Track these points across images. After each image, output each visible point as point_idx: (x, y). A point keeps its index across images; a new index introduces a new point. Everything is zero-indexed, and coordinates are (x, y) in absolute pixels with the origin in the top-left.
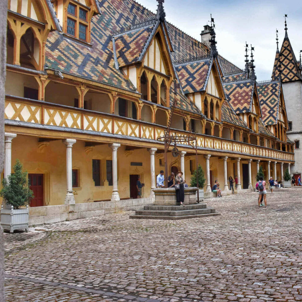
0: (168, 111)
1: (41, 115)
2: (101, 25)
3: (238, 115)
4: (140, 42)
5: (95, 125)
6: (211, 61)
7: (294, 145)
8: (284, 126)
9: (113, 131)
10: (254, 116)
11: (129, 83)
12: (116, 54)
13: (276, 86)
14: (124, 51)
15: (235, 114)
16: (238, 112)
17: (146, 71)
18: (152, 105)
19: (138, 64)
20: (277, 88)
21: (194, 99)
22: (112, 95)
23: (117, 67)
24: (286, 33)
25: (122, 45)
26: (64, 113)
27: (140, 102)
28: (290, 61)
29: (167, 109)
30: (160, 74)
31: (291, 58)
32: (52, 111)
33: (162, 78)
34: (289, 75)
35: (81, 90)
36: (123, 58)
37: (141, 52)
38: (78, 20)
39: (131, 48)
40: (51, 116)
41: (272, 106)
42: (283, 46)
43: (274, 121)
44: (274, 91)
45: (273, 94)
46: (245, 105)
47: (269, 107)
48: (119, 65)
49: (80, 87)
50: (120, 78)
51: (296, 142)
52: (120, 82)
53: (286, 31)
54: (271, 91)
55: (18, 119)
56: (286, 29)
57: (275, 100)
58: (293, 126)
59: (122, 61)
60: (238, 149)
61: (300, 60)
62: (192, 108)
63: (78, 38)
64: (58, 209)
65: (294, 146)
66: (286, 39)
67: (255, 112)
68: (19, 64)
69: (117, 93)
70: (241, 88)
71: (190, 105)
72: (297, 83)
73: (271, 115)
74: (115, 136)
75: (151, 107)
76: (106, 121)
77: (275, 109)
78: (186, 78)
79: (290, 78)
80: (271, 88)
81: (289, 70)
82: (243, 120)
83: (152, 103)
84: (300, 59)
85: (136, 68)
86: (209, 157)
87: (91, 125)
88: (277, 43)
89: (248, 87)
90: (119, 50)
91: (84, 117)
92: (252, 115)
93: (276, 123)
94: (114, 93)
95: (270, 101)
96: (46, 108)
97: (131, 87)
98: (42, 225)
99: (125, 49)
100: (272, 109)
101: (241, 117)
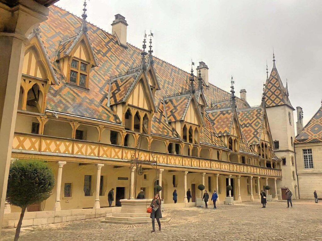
0: (149, 138)
1: (39, 145)
2: (101, 72)
3: (220, 137)
4: (127, 86)
5: (83, 150)
6: (190, 96)
7: (280, 161)
8: (269, 145)
9: (99, 154)
10: (234, 138)
11: (116, 117)
12: (110, 95)
13: (260, 111)
14: (115, 92)
15: (218, 136)
16: (220, 135)
17: (131, 108)
18: (134, 133)
19: (123, 104)
20: (261, 112)
21: (175, 126)
22: (100, 128)
23: (109, 105)
24: (274, 64)
25: (115, 88)
26: (58, 143)
27: (123, 131)
28: (277, 88)
29: (147, 136)
30: (143, 110)
31: (277, 86)
32: (48, 141)
33: (145, 113)
34: (276, 100)
35: (74, 125)
36: (114, 99)
37: (126, 95)
38: (79, 72)
39: (120, 91)
40: (48, 145)
41: (256, 128)
42: (271, 75)
43: (258, 141)
44: (258, 115)
45: (258, 117)
46: (226, 129)
47: (254, 129)
48: (110, 104)
49: (73, 123)
50: (109, 114)
51: (283, 159)
52: (109, 117)
53: (274, 62)
54: (256, 115)
55: (21, 148)
56: (274, 61)
57: (259, 123)
58: (280, 145)
59: (113, 100)
60: (217, 166)
61: (287, 87)
62: (173, 134)
63: (78, 85)
64: (46, 214)
65: (281, 163)
66: (274, 69)
67: (235, 135)
68: (25, 109)
69: (103, 126)
70: (224, 114)
71: (171, 131)
72: (282, 107)
73: (255, 136)
74: (101, 158)
75: (134, 135)
76: (93, 147)
77: (258, 131)
78: (171, 110)
79: (277, 103)
80: (256, 113)
81: (276, 95)
82: (223, 142)
83: (135, 132)
84: (287, 85)
85: (122, 106)
86: (186, 174)
87: (80, 150)
88: (267, 72)
89: (229, 114)
90: (112, 91)
91: (75, 144)
92: (232, 138)
93: (258, 142)
94: (101, 126)
95: (255, 124)
96: (43, 139)
97: (118, 121)
98: (31, 226)
99: (117, 91)
100: (256, 131)
101: (223, 139)
